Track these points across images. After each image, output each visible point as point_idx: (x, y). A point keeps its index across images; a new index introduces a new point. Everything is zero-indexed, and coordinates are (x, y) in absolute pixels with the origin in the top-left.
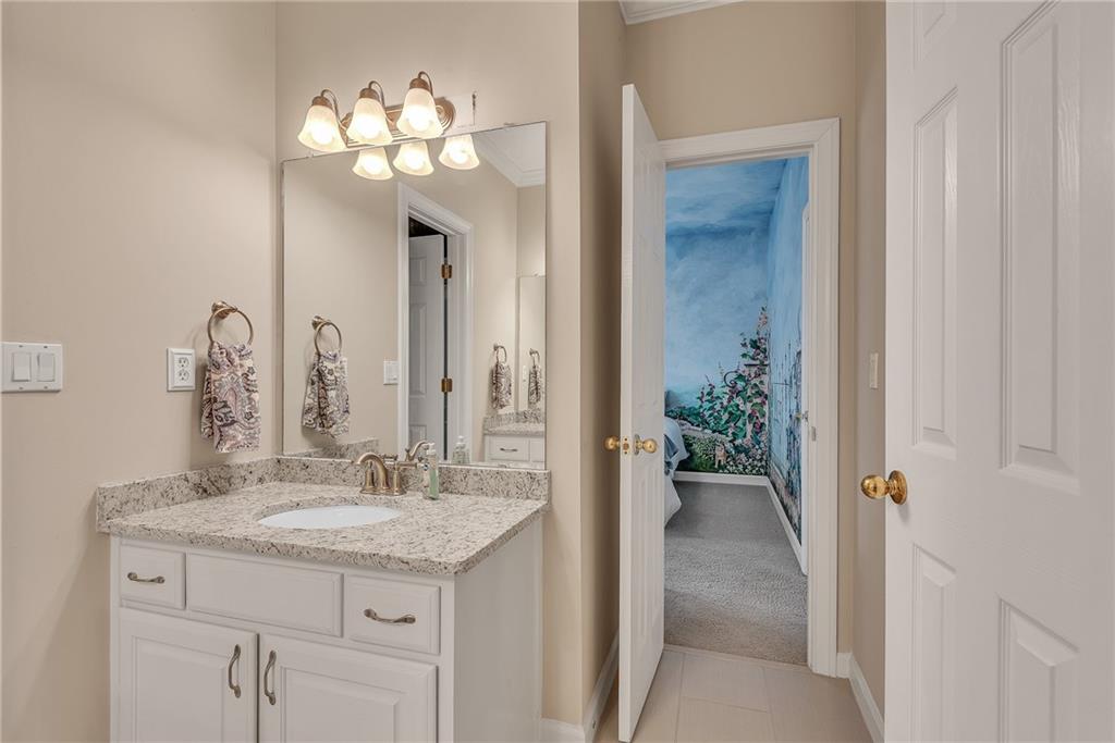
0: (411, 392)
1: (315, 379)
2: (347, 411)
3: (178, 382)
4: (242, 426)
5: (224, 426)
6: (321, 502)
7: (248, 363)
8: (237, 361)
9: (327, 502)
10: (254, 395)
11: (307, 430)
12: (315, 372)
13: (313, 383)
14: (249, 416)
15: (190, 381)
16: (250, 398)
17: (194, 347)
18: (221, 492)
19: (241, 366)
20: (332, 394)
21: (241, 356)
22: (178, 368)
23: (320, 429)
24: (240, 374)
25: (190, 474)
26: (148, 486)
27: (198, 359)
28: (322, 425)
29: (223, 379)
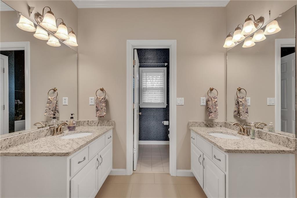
0: (282, 108)
1: (237, 103)
2: (247, 112)
3: (202, 104)
4: (214, 113)
5: (210, 113)
6: (227, 133)
7: (216, 100)
8: (213, 99)
9: (229, 133)
10: (217, 107)
11: (235, 117)
12: (237, 102)
13: (236, 105)
14: (215, 111)
15: (205, 104)
16: (216, 108)
17: (206, 97)
18: (211, 127)
19: (214, 101)
20: (241, 107)
21: (214, 99)
22: (202, 101)
23: (238, 117)
24: (214, 102)
25: (204, 122)
26: (196, 123)
27: (206, 99)
28: (239, 115)
29: (210, 103)
